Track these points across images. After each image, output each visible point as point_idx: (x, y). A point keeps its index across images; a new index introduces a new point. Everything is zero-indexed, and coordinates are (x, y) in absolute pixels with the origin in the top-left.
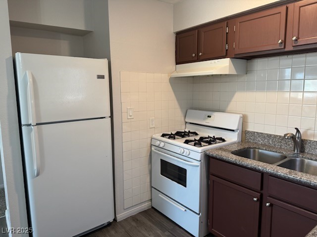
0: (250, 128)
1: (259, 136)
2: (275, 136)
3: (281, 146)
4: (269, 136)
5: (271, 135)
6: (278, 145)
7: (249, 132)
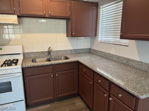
0: (26, 51)
1: (31, 54)
2: (39, 52)
3: (42, 55)
4: (36, 53)
5: (37, 52)
6: (40, 56)
7: (26, 53)
